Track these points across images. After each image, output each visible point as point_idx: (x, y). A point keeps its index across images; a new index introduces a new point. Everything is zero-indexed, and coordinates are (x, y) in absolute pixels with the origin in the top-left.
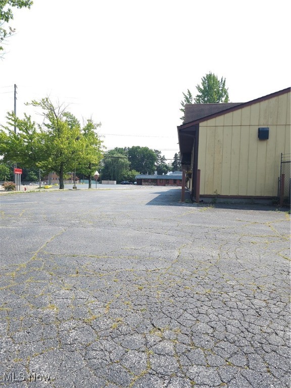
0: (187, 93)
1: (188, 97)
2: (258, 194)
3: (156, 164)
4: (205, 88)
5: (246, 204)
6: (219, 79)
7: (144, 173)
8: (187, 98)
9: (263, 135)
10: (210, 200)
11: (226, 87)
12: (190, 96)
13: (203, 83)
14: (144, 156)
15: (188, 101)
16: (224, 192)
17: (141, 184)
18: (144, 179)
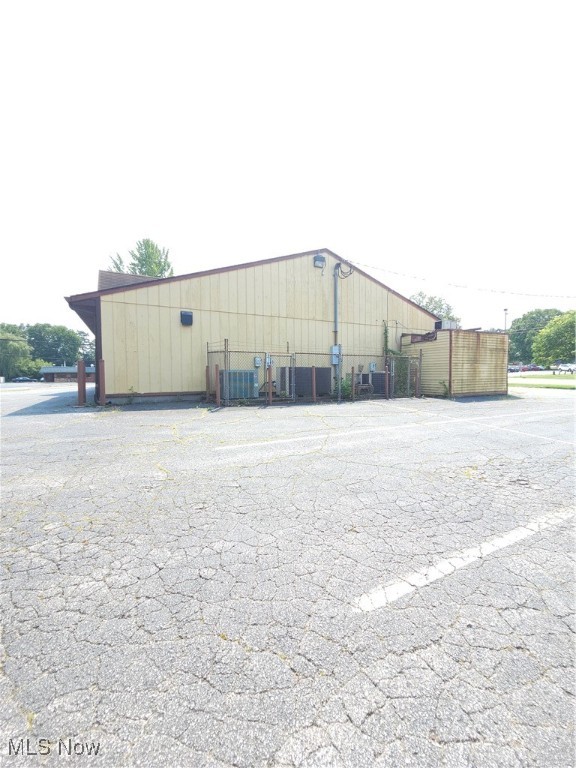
0: (115, 258)
1: (118, 262)
2: (185, 390)
3: (81, 351)
4: (141, 254)
5: (172, 402)
6: (160, 248)
7: (58, 365)
8: (116, 264)
9: (186, 320)
10: (125, 401)
11: (169, 260)
12: (121, 262)
13: (139, 249)
14: (59, 339)
15: (119, 268)
16: (142, 389)
17: (53, 381)
18: (58, 374)
